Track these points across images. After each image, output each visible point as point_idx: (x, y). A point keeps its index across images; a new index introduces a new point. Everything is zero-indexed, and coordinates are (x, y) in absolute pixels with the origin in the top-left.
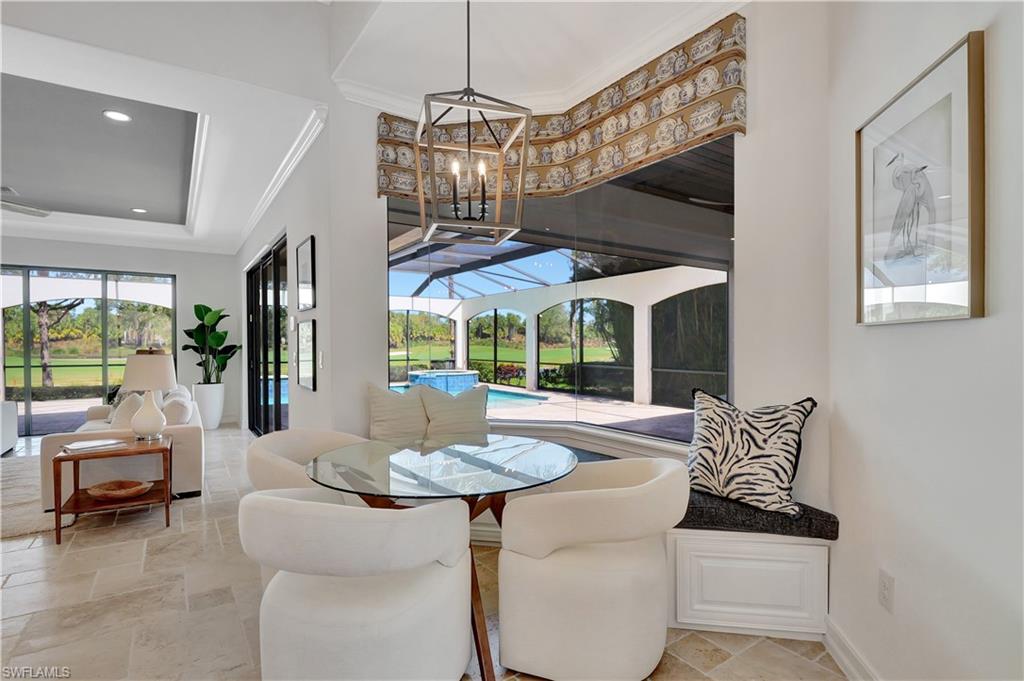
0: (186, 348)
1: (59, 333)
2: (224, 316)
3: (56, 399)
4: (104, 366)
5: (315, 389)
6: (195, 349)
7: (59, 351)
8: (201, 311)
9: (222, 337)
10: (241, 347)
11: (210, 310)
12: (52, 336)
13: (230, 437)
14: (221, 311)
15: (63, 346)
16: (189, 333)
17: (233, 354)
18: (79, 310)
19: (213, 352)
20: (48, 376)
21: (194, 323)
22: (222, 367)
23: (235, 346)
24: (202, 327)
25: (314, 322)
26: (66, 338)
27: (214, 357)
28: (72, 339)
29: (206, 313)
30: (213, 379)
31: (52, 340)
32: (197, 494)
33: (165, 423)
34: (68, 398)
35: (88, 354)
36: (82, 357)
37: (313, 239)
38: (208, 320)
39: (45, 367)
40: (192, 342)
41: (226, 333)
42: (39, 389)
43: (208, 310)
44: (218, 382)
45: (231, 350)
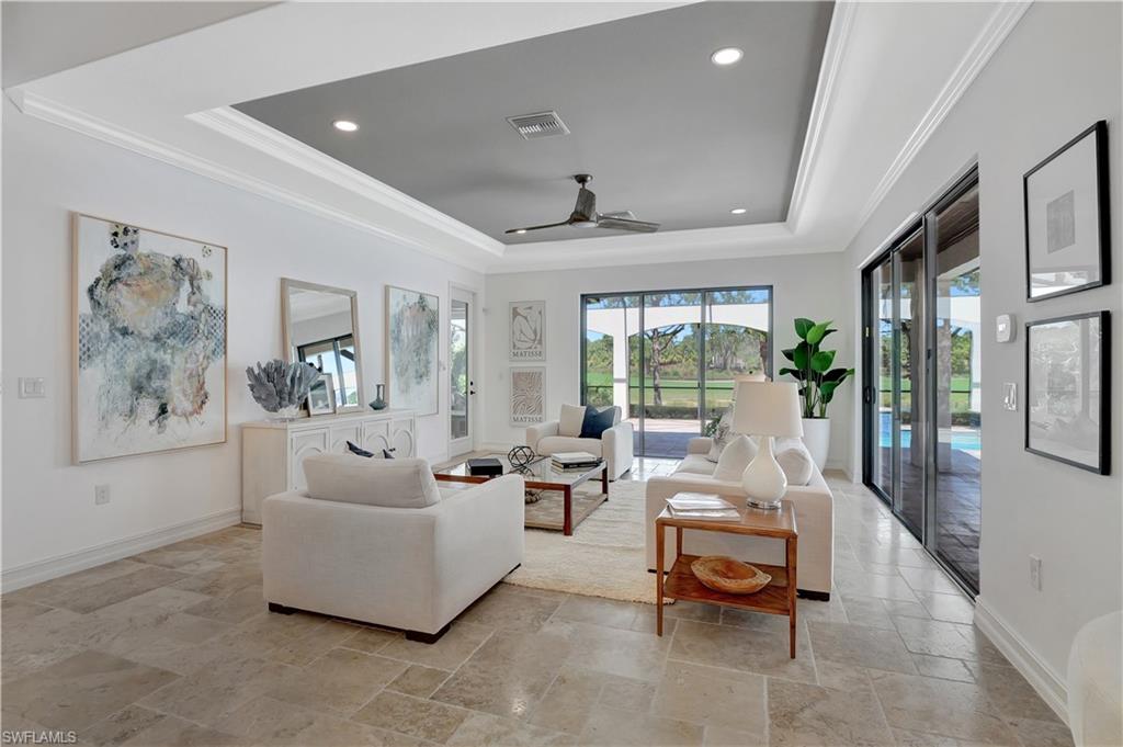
0: (783, 372)
1: (666, 357)
2: (829, 331)
3: (663, 417)
4: (701, 388)
5: (1106, 467)
6: (795, 373)
7: (666, 373)
8: (803, 327)
9: (827, 359)
10: (853, 371)
11: (813, 324)
12: (662, 361)
13: (841, 492)
14: (826, 325)
15: (669, 369)
16: (789, 355)
17: (841, 381)
18: (680, 337)
19: (817, 378)
20: (659, 396)
21: (794, 341)
22: (827, 398)
23: (843, 371)
24: (804, 346)
25: (1106, 319)
26: (672, 362)
27: (818, 386)
28: (675, 363)
29: (809, 329)
30: (816, 412)
31: (661, 364)
32: (824, 597)
33: (785, 485)
34: (672, 418)
35: (687, 376)
36: (682, 379)
37: (1102, 130)
38: (811, 336)
39: (656, 388)
40: (792, 365)
41: (833, 353)
42: (651, 407)
43: (812, 324)
44: (822, 416)
45: (838, 375)
